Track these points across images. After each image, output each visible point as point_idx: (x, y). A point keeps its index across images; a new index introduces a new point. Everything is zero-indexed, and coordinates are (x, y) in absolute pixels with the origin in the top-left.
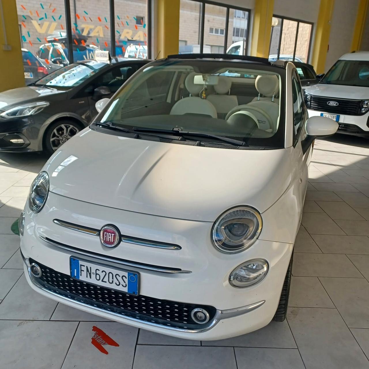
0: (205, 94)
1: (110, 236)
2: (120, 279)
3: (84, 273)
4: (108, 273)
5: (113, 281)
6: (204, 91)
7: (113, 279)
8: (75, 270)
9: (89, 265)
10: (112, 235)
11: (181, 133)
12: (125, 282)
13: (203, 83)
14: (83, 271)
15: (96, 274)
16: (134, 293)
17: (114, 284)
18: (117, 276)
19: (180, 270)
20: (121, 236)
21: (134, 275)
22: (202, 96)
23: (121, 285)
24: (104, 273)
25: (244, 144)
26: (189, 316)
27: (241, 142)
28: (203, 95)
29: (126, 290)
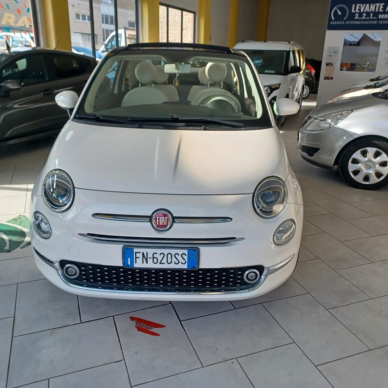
0: (178, 82)
1: (163, 220)
2: (179, 258)
3: (139, 261)
4: (167, 254)
5: (171, 261)
6: (177, 80)
7: (171, 259)
8: (129, 259)
9: (145, 251)
10: (165, 219)
11: (181, 120)
12: (184, 259)
13: (175, 72)
14: (139, 258)
15: (154, 258)
16: (194, 267)
17: (173, 264)
18: (177, 256)
19: (235, 238)
20: (174, 218)
21: (194, 250)
22: (176, 85)
23: (180, 263)
24: (162, 255)
25: (243, 126)
26: (242, 279)
27: (240, 124)
28: (176, 83)
29: (185, 266)
